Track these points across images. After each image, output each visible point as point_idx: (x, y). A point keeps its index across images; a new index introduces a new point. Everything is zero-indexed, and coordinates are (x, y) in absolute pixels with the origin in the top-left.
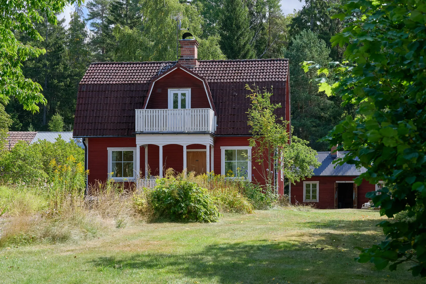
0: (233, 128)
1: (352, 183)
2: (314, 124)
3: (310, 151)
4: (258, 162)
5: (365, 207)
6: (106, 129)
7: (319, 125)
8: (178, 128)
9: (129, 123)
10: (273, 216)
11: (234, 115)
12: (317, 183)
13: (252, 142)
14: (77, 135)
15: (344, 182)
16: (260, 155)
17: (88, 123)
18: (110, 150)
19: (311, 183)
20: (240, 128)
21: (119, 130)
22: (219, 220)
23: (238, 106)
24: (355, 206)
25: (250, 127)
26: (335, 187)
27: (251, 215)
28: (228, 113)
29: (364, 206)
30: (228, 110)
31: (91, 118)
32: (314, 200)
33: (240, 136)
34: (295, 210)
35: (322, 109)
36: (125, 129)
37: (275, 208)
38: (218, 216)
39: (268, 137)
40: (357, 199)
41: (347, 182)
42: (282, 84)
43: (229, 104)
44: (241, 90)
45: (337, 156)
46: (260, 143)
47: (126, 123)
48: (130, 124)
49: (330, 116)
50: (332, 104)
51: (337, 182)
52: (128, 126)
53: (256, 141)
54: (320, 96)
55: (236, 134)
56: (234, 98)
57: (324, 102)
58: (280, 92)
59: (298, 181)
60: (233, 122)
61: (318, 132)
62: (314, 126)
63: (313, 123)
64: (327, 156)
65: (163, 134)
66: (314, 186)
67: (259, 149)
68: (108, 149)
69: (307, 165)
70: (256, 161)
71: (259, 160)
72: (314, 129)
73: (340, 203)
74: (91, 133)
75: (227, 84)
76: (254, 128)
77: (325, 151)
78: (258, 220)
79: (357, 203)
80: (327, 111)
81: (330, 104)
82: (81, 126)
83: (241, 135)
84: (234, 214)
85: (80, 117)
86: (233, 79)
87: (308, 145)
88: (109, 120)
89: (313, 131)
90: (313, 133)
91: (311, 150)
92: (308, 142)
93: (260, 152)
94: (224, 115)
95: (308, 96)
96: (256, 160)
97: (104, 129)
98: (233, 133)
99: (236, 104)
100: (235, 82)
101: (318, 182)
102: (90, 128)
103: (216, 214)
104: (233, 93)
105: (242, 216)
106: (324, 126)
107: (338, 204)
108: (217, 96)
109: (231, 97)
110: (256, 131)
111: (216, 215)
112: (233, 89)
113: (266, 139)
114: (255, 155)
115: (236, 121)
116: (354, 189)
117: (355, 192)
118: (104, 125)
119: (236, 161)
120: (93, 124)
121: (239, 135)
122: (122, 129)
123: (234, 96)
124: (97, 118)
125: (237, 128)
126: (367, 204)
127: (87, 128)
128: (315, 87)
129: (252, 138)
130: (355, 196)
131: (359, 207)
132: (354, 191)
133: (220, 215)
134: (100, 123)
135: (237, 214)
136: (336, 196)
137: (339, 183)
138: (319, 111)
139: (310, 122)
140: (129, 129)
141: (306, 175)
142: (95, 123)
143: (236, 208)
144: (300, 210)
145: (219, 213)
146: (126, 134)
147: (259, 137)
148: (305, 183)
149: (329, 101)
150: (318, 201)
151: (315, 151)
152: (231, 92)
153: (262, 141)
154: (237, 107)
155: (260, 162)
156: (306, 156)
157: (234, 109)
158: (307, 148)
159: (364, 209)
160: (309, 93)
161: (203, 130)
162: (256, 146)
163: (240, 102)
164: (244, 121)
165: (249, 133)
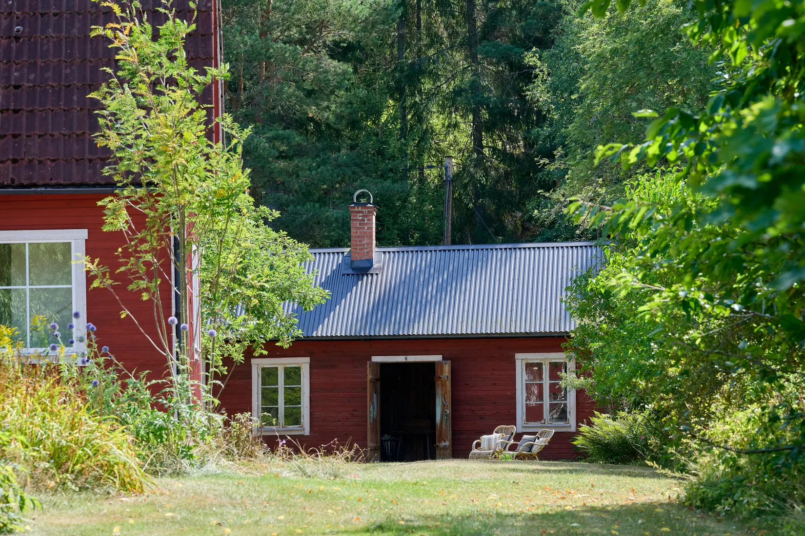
0: (15, 161)
1: (432, 364)
2: (284, 148)
3: (285, 247)
4: (140, 291)
5: (484, 450)
7: (299, 152)
10: (226, 500)
11: (16, 111)
12: (304, 363)
13: (114, 211)
15: (400, 359)
16: (148, 264)
19: (281, 364)
20: (40, 162)
22: (25, 524)
23: (32, 77)
24: (445, 448)
25: (106, 156)
26: (369, 377)
27: (141, 498)
29: (478, 445)
32: (294, 430)
33: (42, 192)
34: (286, 474)
35: (309, 93)
37: (211, 467)
38: (21, 508)
39: (179, 193)
40: (449, 422)
41: (412, 359)
44: (42, 15)
45: (375, 266)
46: (146, 216)
49: (339, 117)
50: (345, 73)
51: (376, 359)
53: (128, 208)
54: (302, 45)
55: (25, 183)
56: (14, 45)
57: (317, 67)
59: (239, 357)
60: (15, 136)
61: (298, 176)
62: (282, 156)
63: (277, 144)
64: (339, 266)
66: (293, 374)
67: (143, 241)
69: (274, 299)
70: (130, 287)
71: (143, 284)
72: (282, 164)
73: (386, 437)
76: (121, 159)
77: (321, 247)
78: (173, 521)
79: (450, 436)
80: (329, 100)
81: (337, 75)
83: (46, 186)
84: (76, 496)
87: (276, 225)
89: (281, 172)
90: (279, 179)
91: (290, 241)
92: (277, 214)
93: (146, 252)
95: (260, 44)
96: (131, 282)
98: (13, 180)
99: (25, 70)
101: (308, 359)
103: (11, 498)
104: (10, 26)
105: (106, 507)
106: (318, 156)
107: (382, 441)
109: (4, 42)
110: (128, 173)
111: (14, 504)
112: (10, 14)
113: (172, 201)
114: (126, 264)
115: (24, 133)
116: (438, 383)
117: (444, 396)
119: (28, 287)
121: (35, 186)
123: (17, 38)
125: (30, 161)
126: (489, 440)
128: (283, 12)
129: (116, 195)
130: (443, 411)
131: (460, 451)
132: (439, 391)
133: (28, 502)
135: (83, 495)
136: (372, 411)
137: (383, 365)
138: (301, 102)
139: (270, 140)
141: (270, 336)
143: (81, 472)
144: (305, 473)
145: (25, 495)
147: (141, 192)
148: (257, 365)
149: (335, 63)
150: (307, 432)
151: (304, 247)
152: (4, 23)
153: (152, 208)
154: (29, 81)
155: (147, 290)
156: (271, 267)
157: (17, 87)
158: (274, 235)
159: (479, 457)
160: (261, 35)
162: (130, 228)
163: (39, 62)
164: (56, 134)
165: (76, 179)
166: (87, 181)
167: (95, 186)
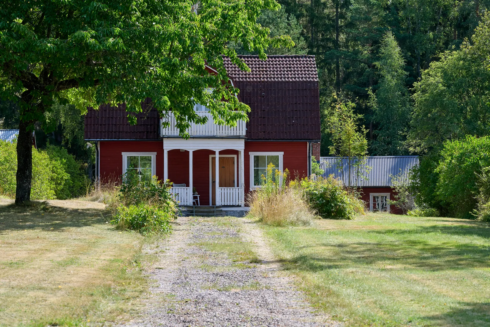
0: (264, 132)
6: (122, 132)
8: (210, 132)
9: (147, 125)
11: (264, 118)
14: (89, 139)
17: (100, 125)
18: (125, 155)
20: (271, 132)
21: (136, 132)
23: (268, 108)
28: (258, 115)
30: (258, 112)
31: (104, 119)
33: (272, 141)
36: (143, 132)
42: (314, 85)
43: (257, 106)
44: (270, 90)
47: (144, 125)
48: (149, 127)
52: (147, 129)
55: (267, 138)
56: (262, 99)
58: (313, 93)
60: (264, 125)
65: (193, 138)
68: (123, 153)
74: (105, 136)
75: (254, 84)
82: (92, 128)
83: (273, 139)
85: (90, 118)
86: (260, 78)
88: (125, 121)
94: (253, 118)
97: (119, 132)
98: (264, 138)
99: (266, 106)
100: (263, 82)
102: (104, 130)
104: (261, 93)
108: (243, 96)
109: (259, 98)
112: (261, 89)
115: (266, 124)
118: (120, 127)
119: (261, 168)
120: (107, 125)
121: (270, 139)
122: (140, 132)
123: (263, 97)
124: (111, 119)
125: (269, 132)
127: (99, 130)
134: (115, 125)
140: (148, 132)
142: (109, 124)
146: (145, 137)
152: (259, 92)
157: (264, 111)
161: (238, 134)
163: (270, 103)
164: (276, 125)
165: (282, 138)
166: (285, 138)
167: (287, 139)
